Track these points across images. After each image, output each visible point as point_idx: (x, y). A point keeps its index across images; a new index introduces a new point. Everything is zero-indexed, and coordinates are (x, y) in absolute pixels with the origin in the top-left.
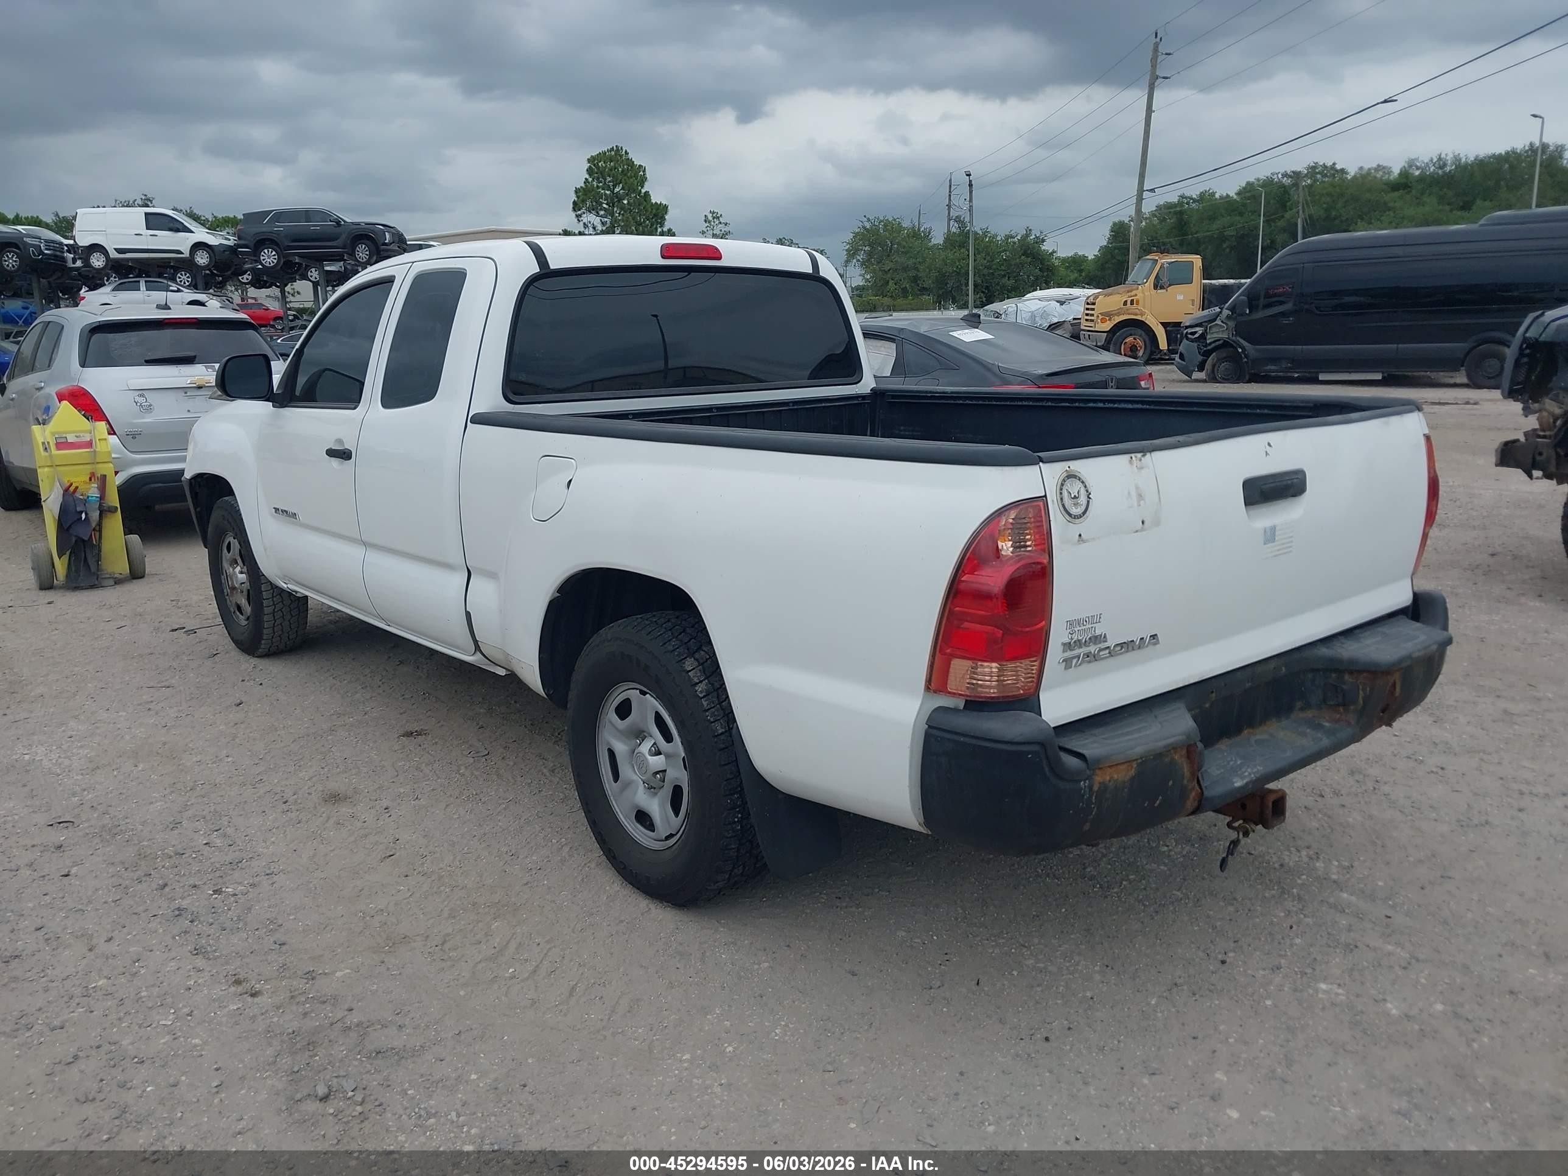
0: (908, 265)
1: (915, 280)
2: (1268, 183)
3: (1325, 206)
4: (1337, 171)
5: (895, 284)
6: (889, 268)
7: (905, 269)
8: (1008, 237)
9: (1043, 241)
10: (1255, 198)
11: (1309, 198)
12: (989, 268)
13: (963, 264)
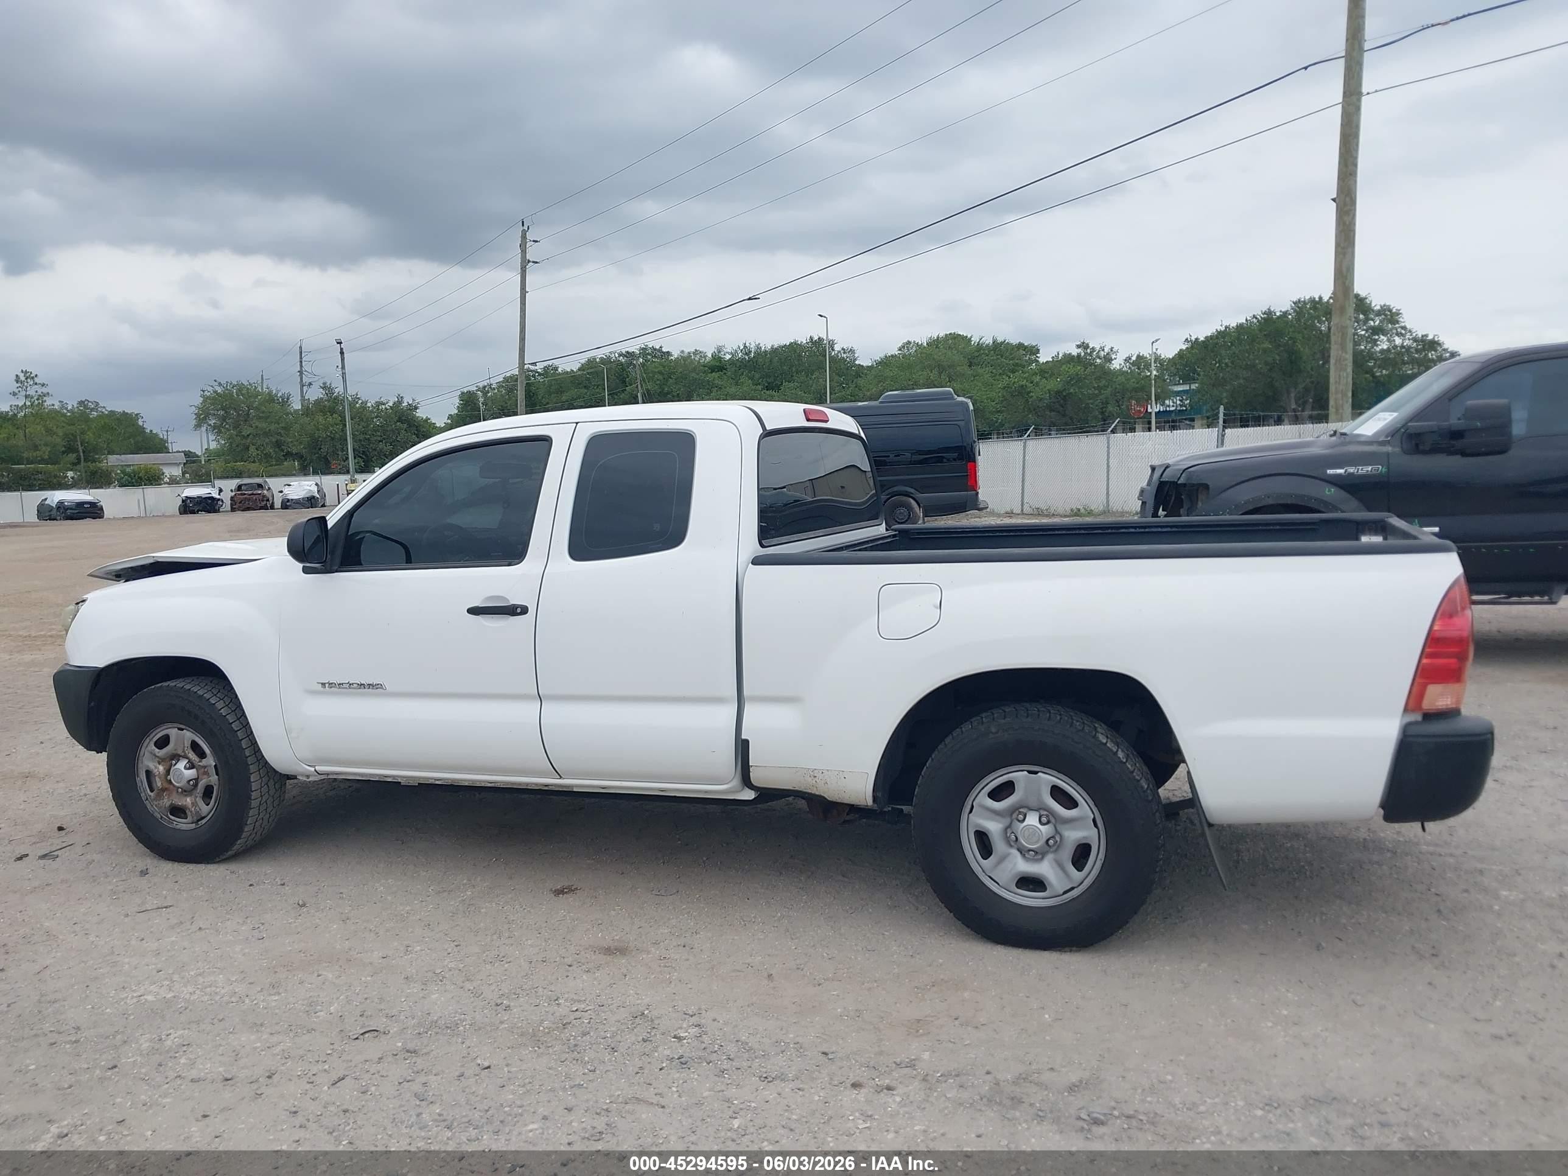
0: (270, 430)
1: (278, 445)
2: (606, 361)
3: (658, 382)
4: (664, 353)
5: (257, 449)
6: (248, 433)
7: (267, 434)
8: (379, 404)
9: (416, 408)
10: (598, 374)
11: (645, 376)
12: (365, 433)
13: (338, 429)
